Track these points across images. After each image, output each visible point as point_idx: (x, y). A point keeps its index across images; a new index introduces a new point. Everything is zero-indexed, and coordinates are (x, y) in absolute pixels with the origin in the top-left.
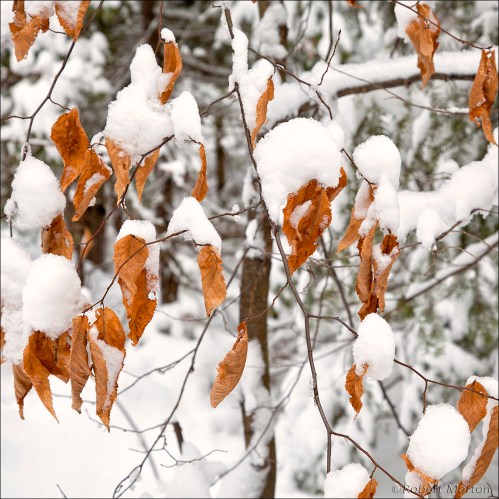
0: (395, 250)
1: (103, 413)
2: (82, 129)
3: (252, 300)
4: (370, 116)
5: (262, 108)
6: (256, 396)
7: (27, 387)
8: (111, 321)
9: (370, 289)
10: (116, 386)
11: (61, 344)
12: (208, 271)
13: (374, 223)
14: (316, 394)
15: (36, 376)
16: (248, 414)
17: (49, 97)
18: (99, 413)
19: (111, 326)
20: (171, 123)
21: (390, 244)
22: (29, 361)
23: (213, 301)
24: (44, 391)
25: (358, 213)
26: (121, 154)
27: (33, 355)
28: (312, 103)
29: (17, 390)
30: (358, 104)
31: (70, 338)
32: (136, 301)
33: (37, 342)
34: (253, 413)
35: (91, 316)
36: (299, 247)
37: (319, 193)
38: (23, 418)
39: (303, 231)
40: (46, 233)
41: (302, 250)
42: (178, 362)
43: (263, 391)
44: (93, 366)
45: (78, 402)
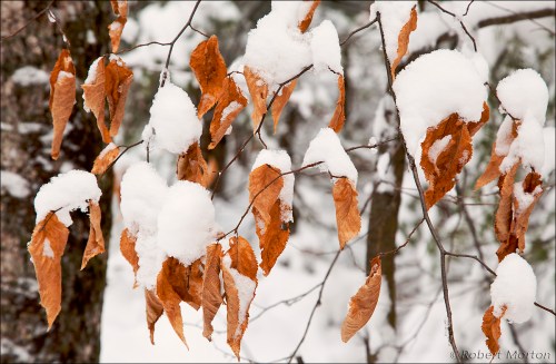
0: (538, 189)
1: (234, 342)
2: (221, 57)
3: (380, 235)
4: (511, 48)
5: (404, 39)
6: (382, 334)
7: (159, 313)
8: (244, 250)
9: (509, 229)
10: (247, 316)
11: (194, 271)
12: (342, 204)
13: (517, 160)
14: (451, 333)
15: (168, 302)
16: (373, 352)
17: (189, 24)
18: (230, 341)
19: (244, 256)
20: (311, 51)
21: (533, 182)
22: (161, 286)
23: (347, 234)
24: (175, 316)
25: (499, 149)
26: (259, 83)
27: (166, 281)
28: (452, 34)
29: (148, 315)
30: (499, 35)
31: (203, 266)
32: (269, 231)
33: (170, 268)
34: (378, 352)
35: (225, 244)
36: (436, 182)
37: (460, 127)
38: (153, 343)
39: (442, 166)
40: (182, 160)
41: (439, 185)
42: (304, 295)
43: (388, 329)
44: (225, 295)
45: (209, 329)
